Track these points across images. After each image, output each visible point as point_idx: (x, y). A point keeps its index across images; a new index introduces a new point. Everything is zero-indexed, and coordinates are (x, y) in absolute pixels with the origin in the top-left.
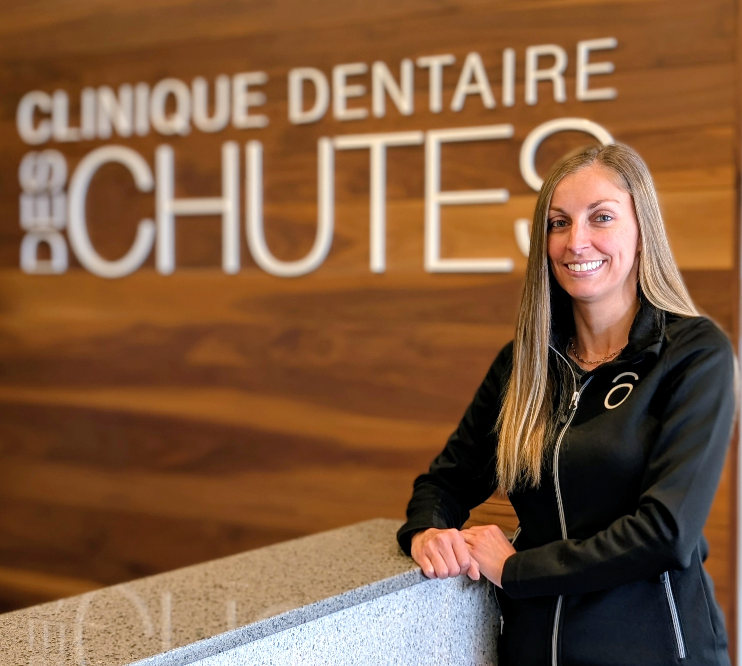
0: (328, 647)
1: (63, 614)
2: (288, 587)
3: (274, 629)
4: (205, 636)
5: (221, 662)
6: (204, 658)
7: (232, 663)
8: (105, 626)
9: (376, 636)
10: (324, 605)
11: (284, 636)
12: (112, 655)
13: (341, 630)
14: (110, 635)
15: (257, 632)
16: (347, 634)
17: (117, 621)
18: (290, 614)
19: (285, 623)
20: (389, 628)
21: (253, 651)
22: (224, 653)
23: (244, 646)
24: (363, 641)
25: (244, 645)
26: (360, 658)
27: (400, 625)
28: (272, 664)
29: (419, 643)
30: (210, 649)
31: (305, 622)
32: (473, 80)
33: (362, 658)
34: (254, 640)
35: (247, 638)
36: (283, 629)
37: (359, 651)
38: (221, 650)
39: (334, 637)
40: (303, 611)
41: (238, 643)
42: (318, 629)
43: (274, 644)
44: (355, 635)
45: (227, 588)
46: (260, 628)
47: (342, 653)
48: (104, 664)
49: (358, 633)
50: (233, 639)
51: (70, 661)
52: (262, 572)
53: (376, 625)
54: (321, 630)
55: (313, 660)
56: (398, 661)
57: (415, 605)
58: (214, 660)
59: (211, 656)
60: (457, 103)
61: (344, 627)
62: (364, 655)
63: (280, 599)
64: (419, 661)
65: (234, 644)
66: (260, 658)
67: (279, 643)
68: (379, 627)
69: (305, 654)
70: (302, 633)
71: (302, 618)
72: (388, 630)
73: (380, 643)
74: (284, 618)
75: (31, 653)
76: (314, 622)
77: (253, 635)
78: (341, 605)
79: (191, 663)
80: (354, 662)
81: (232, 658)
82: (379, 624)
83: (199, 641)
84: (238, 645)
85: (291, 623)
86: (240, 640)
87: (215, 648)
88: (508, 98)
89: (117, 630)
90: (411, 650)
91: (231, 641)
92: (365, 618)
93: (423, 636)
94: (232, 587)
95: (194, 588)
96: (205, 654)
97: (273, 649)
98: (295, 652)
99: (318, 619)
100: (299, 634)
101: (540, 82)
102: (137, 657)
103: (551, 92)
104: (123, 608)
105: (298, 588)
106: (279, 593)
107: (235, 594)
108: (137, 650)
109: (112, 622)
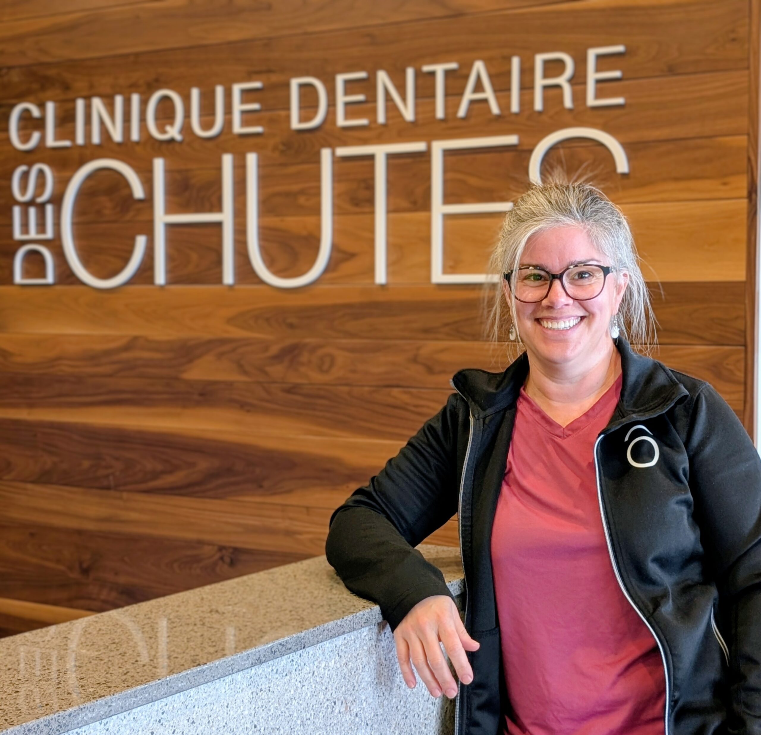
0: (329, 673)
1: (53, 640)
2: (287, 612)
3: (273, 655)
4: (201, 663)
5: (217, 690)
6: (199, 685)
7: (229, 690)
8: (96, 653)
10: (324, 630)
11: (283, 662)
12: (105, 682)
13: (342, 656)
14: (102, 662)
16: (348, 660)
17: (109, 647)
18: (289, 640)
19: (284, 649)
21: (251, 677)
22: (220, 680)
24: (365, 666)
25: (242, 672)
26: (362, 685)
28: (271, 691)
31: (304, 648)
32: (479, 87)
34: (251, 667)
36: (282, 655)
39: (335, 663)
40: (303, 636)
42: (318, 655)
43: (273, 670)
44: (357, 660)
45: (224, 613)
47: (343, 680)
48: (96, 692)
49: (359, 659)
51: (60, 689)
52: (260, 597)
53: (378, 650)
54: (322, 656)
55: (313, 687)
56: (401, 688)
58: (210, 688)
59: (206, 683)
60: (462, 112)
61: (345, 652)
62: (366, 682)
63: (279, 624)
64: (422, 687)
65: (231, 671)
66: (258, 685)
67: (277, 670)
68: (382, 652)
69: (304, 680)
70: (302, 659)
71: (301, 644)
72: (390, 656)
73: (383, 669)
74: (282, 644)
75: (20, 681)
76: (314, 648)
78: (342, 629)
79: (186, 690)
80: (356, 688)
81: (229, 685)
82: (382, 649)
83: (195, 668)
84: (235, 672)
85: (290, 649)
88: (515, 106)
89: (109, 657)
92: (367, 643)
94: (229, 612)
95: (190, 613)
96: (200, 682)
97: (272, 676)
98: (294, 678)
99: (319, 645)
100: (298, 660)
101: (546, 88)
102: (129, 684)
103: (560, 99)
104: (115, 634)
105: (297, 612)
106: (278, 618)
107: (232, 619)
108: (129, 677)
109: (104, 649)
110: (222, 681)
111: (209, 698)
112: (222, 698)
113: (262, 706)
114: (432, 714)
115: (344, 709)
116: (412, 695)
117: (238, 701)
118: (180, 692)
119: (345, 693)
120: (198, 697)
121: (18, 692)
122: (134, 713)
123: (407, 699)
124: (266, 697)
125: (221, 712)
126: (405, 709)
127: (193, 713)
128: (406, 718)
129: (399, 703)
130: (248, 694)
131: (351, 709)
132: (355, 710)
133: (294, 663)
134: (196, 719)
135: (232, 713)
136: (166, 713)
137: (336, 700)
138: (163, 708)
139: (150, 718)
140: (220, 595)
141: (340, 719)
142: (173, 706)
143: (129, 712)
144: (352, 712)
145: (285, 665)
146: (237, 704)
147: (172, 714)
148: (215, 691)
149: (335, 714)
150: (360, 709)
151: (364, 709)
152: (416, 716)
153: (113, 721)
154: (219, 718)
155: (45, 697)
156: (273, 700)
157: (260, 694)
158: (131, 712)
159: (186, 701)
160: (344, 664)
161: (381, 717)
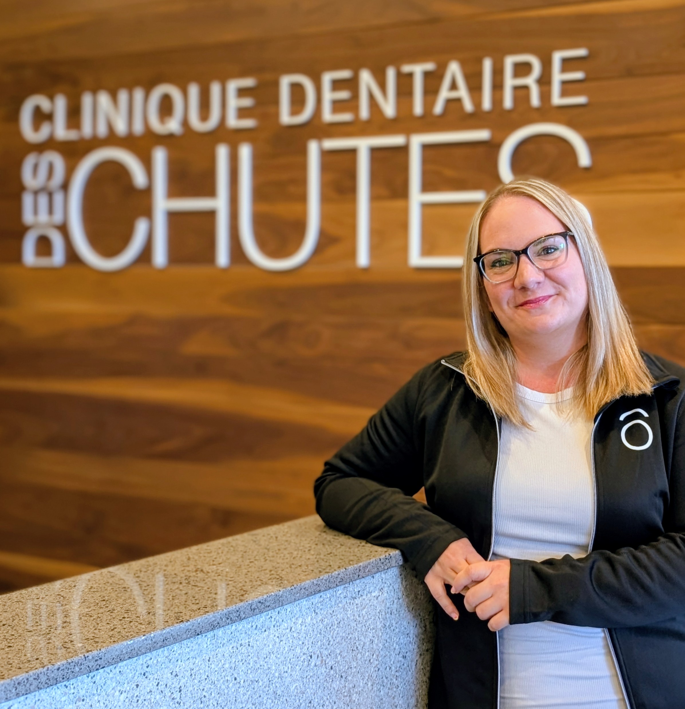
0: (305, 629)
1: (47, 597)
2: (267, 571)
3: (252, 612)
4: (184, 620)
5: (199, 645)
6: (182, 640)
7: (211, 645)
8: (87, 610)
9: (352, 617)
10: (301, 589)
11: (262, 619)
12: (93, 638)
13: (318, 613)
14: (92, 618)
15: (235, 615)
16: (324, 617)
17: (99, 604)
18: (268, 598)
19: (263, 606)
20: (365, 610)
21: (232, 633)
22: (202, 636)
24: (339, 622)
25: (223, 628)
26: (336, 639)
27: (376, 607)
28: (250, 645)
29: (394, 624)
30: (189, 632)
31: (282, 605)
32: (454, 86)
33: (339, 639)
34: (232, 623)
35: (225, 621)
36: (261, 612)
37: (336, 632)
38: (199, 633)
39: (311, 619)
40: (281, 595)
41: (216, 626)
42: (295, 612)
43: (252, 626)
44: (332, 617)
45: (208, 572)
46: (238, 611)
47: (318, 635)
48: (84, 647)
49: (334, 615)
50: (211, 622)
51: (50, 644)
52: (243, 557)
53: (353, 607)
54: (299, 612)
55: (291, 642)
56: (374, 642)
57: (391, 587)
58: (192, 643)
59: (189, 638)
60: (438, 108)
61: (321, 609)
62: (341, 637)
63: (259, 583)
64: (394, 641)
65: (212, 627)
66: (238, 640)
67: (257, 626)
68: (356, 609)
69: (282, 636)
70: (280, 616)
71: (279, 602)
72: (364, 612)
73: (356, 625)
74: (261, 602)
75: (13, 637)
76: (292, 605)
77: (231, 618)
78: (318, 588)
79: (170, 645)
80: (331, 643)
81: (210, 641)
82: (355, 606)
83: (178, 624)
84: (216, 628)
85: (269, 606)
86: (218, 623)
87: (193, 631)
88: (487, 104)
89: (99, 613)
90: (387, 631)
91: (209, 624)
92: (341, 601)
93: (399, 618)
94: (212, 572)
95: (176, 572)
96: (183, 637)
97: (251, 631)
98: (273, 634)
99: (296, 602)
100: (276, 617)
101: (516, 88)
102: (116, 640)
103: (527, 98)
104: (106, 592)
105: (276, 572)
106: (258, 578)
107: (216, 578)
108: (116, 633)
109: (95, 606)
110: (204, 637)
111: (192, 653)
112: (203, 652)
113: (242, 660)
114: (403, 667)
115: (320, 662)
116: (384, 649)
117: (219, 655)
118: (164, 647)
119: (321, 647)
120: (181, 652)
121: (10, 647)
122: (120, 667)
123: (379, 652)
124: (246, 651)
125: (203, 666)
126: (377, 662)
127: (176, 667)
128: (378, 671)
129: (372, 656)
130: (229, 649)
131: (326, 663)
132: (330, 663)
133: (273, 619)
134: (179, 672)
135: (213, 666)
136: (151, 667)
137: (312, 654)
138: (147, 662)
139: (135, 671)
140: (206, 555)
141: (316, 672)
142: (157, 660)
143: (115, 666)
144: (327, 665)
145: (264, 622)
146: (218, 658)
147: (156, 667)
148: (197, 646)
149: (311, 667)
150: (335, 662)
151: (338, 662)
152: (388, 668)
153: (100, 674)
154: (201, 671)
155: (36, 652)
156: (253, 655)
157: (240, 648)
158: (117, 666)
159: (169, 655)
160: (320, 620)
161: (355, 669)
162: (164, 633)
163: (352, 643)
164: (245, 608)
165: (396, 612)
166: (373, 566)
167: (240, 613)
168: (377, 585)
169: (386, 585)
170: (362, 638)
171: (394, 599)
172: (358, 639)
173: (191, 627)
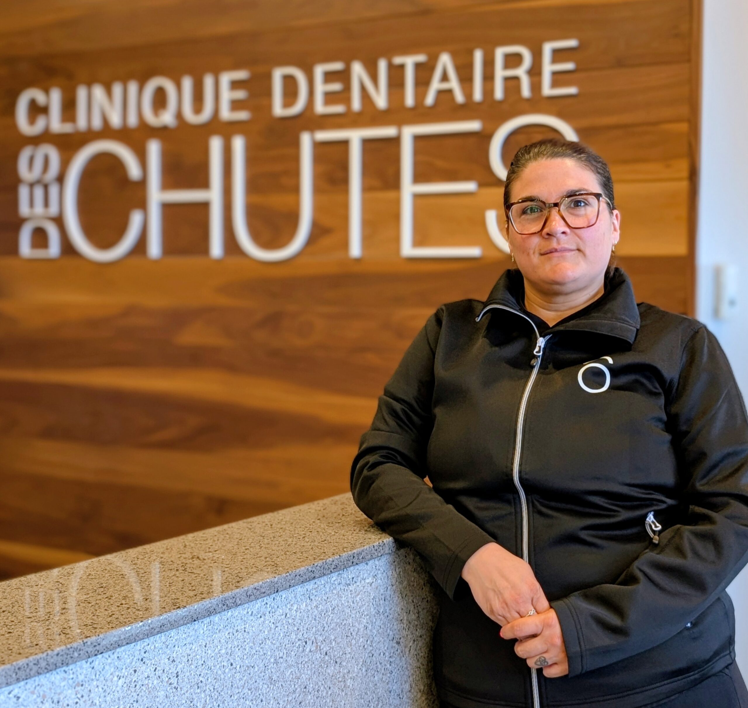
0: (300, 615)
2: (263, 558)
3: (248, 598)
4: (181, 606)
5: (196, 630)
6: (179, 626)
7: (207, 631)
8: (85, 596)
9: (347, 604)
10: (296, 576)
11: (258, 605)
13: (313, 599)
14: (90, 605)
15: (231, 601)
16: (319, 603)
17: (97, 591)
18: (263, 585)
19: (258, 593)
20: (359, 596)
21: (228, 619)
22: (199, 622)
23: (218, 615)
24: (334, 609)
26: (331, 625)
27: (370, 594)
28: (246, 631)
29: (388, 611)
30: (186, 618)
31: (277, 591)
32: (445, 78)
33: (333, 625)
34: (228, 609)
35: (222, 607)
36: (257, 598)
38: (196, 619)
39: (306, 605)
40: (276, 581)
41: (213, 612)
42: (290, 598)
43: (248, 613)
44: (326, 603)
45: (204, 559)
46: (234, 598)
47: (313, 621)
48: (82, 633)
49: (329, 602)
50: (207, 608)
51: (49, 630)
52: (238, 544)
53: (347, 594)
54: (294, 599)
55: (286, 628)
56: (368, 628)
57: (384, 573)
58: (189, 629)
59: (186, 624)
60: (430, 99)
61: (316, 595)
63: (254, 570)
64: (388, 627)
65: (209, 613)
66: (234, 626)
67: (252, 612)
68: (350, 595)
69: (278, 622)
70: (275, 602)
71: (275, 588)
72: (358, 599)
73: (351, 611)
74: (257, 588)
75: (13, 623)
76: (287, 591)
77: (227, 605)
78: (313, 575)
79: (167, 631)
80: (326, 629)
81: (207, 626)
82: (350, 593)
83: (175, 610)
84: (213, 614)
85: (264, 593)
86: (214, 609)
87: (190, 617)
88: (478, 95)
89: (97, 600)
90: (381, 617)
91: (206, 610)
92: (336, 588)
93: (392, 604)
94: (208, 559)
95: (173, 559)
96: (180, 623)
97: (247, 617)
98: (268, 620)
99: (291, 589)
100: (272, 603)
101: (507, 79)
102: (114, 625)
103: (518, 89)
104: (103, 579)
105: (272, 558)
106: (253, 564)
107: (211, 565)
108: (114, 619)
110: (200, 623)
111: (189, 638)
112: (200, 638)
113: (238, 645)
114: (397, 653)
115: (315, 648)
116: (378, 635)
117: (215, 640)
118: (161, 632)
119: (316, 633)
120: (178, 637)
121: (10, 632)
122: (118, 652)
123: (373, 638)
124: (242, 637)
125: (200, 651)
126: (371, 648)
127: (173, 652)
129: (366, 642)
130: (225, 634)
131: (321, 648)
132: (325, 649)
134: (176, 657)
135: (209, 652)
136: (148, 652)
137: (307, 640)
138: (145, 648)
139: (133, 657)
140: (202, 542)
141: (310, 657)
142: (155, 646)
143: (113, 651)
144: (322, 651)
146: (214, 644)
147: (154, 653)
148: (194, 632)
149: (306, 653)
150: (329, 648)
151: (333, 648)
152: (382, 654)
153: (98, 659)
154: (198, 656)
156: (249, 640)
157: (236, 634)
158: (115, 651)
159: (167, 640)
160: (315, 607)
161: (349, 655)
162: (162, 620)
163: (347, 629)
164: (241, 595)
165: (389, 599)
166: (366, 553)
167: (236, 599)
168: (371, 572)
169: (379, 572)
170: (357, 624)
171: (388, 586)
172: (353, 625)
173: (187, 613)
